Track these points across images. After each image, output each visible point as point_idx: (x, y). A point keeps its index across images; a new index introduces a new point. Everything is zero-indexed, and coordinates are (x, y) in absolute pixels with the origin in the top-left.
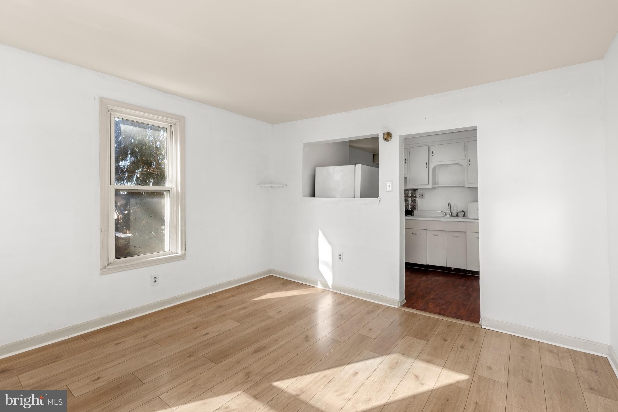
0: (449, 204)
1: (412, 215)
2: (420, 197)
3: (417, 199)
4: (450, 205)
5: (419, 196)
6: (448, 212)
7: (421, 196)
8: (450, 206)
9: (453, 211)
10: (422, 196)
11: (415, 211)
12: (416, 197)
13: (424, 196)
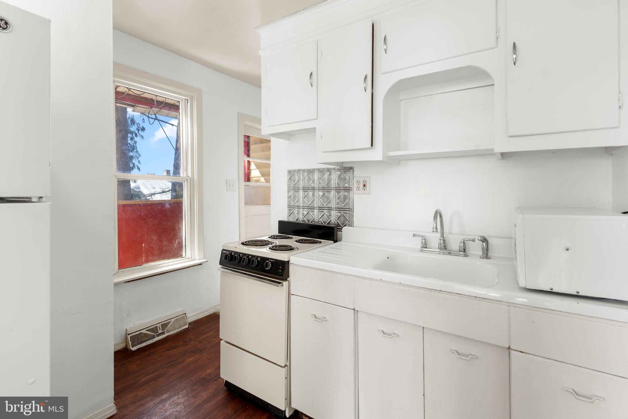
0: (438, 215)
1: (335, 241)
2: (358, 189)
3: (351, 193)
4: (441, 216)
5: (355, 185)
6: (435, 239)
7: (361, 185)
8: (442, 222)
9: (451, 233)
10: (364, 186)
11: (344, 229)
12: (348, 190)
13: (367, 185)
